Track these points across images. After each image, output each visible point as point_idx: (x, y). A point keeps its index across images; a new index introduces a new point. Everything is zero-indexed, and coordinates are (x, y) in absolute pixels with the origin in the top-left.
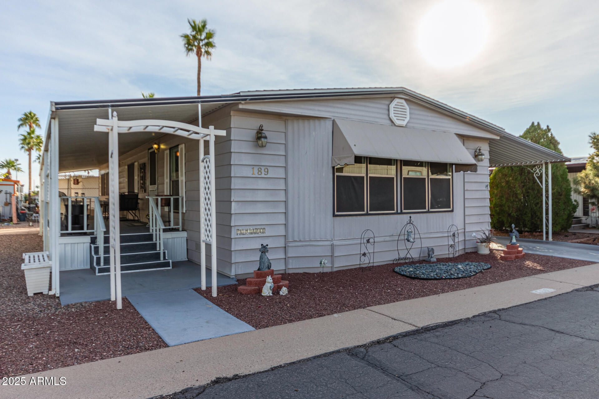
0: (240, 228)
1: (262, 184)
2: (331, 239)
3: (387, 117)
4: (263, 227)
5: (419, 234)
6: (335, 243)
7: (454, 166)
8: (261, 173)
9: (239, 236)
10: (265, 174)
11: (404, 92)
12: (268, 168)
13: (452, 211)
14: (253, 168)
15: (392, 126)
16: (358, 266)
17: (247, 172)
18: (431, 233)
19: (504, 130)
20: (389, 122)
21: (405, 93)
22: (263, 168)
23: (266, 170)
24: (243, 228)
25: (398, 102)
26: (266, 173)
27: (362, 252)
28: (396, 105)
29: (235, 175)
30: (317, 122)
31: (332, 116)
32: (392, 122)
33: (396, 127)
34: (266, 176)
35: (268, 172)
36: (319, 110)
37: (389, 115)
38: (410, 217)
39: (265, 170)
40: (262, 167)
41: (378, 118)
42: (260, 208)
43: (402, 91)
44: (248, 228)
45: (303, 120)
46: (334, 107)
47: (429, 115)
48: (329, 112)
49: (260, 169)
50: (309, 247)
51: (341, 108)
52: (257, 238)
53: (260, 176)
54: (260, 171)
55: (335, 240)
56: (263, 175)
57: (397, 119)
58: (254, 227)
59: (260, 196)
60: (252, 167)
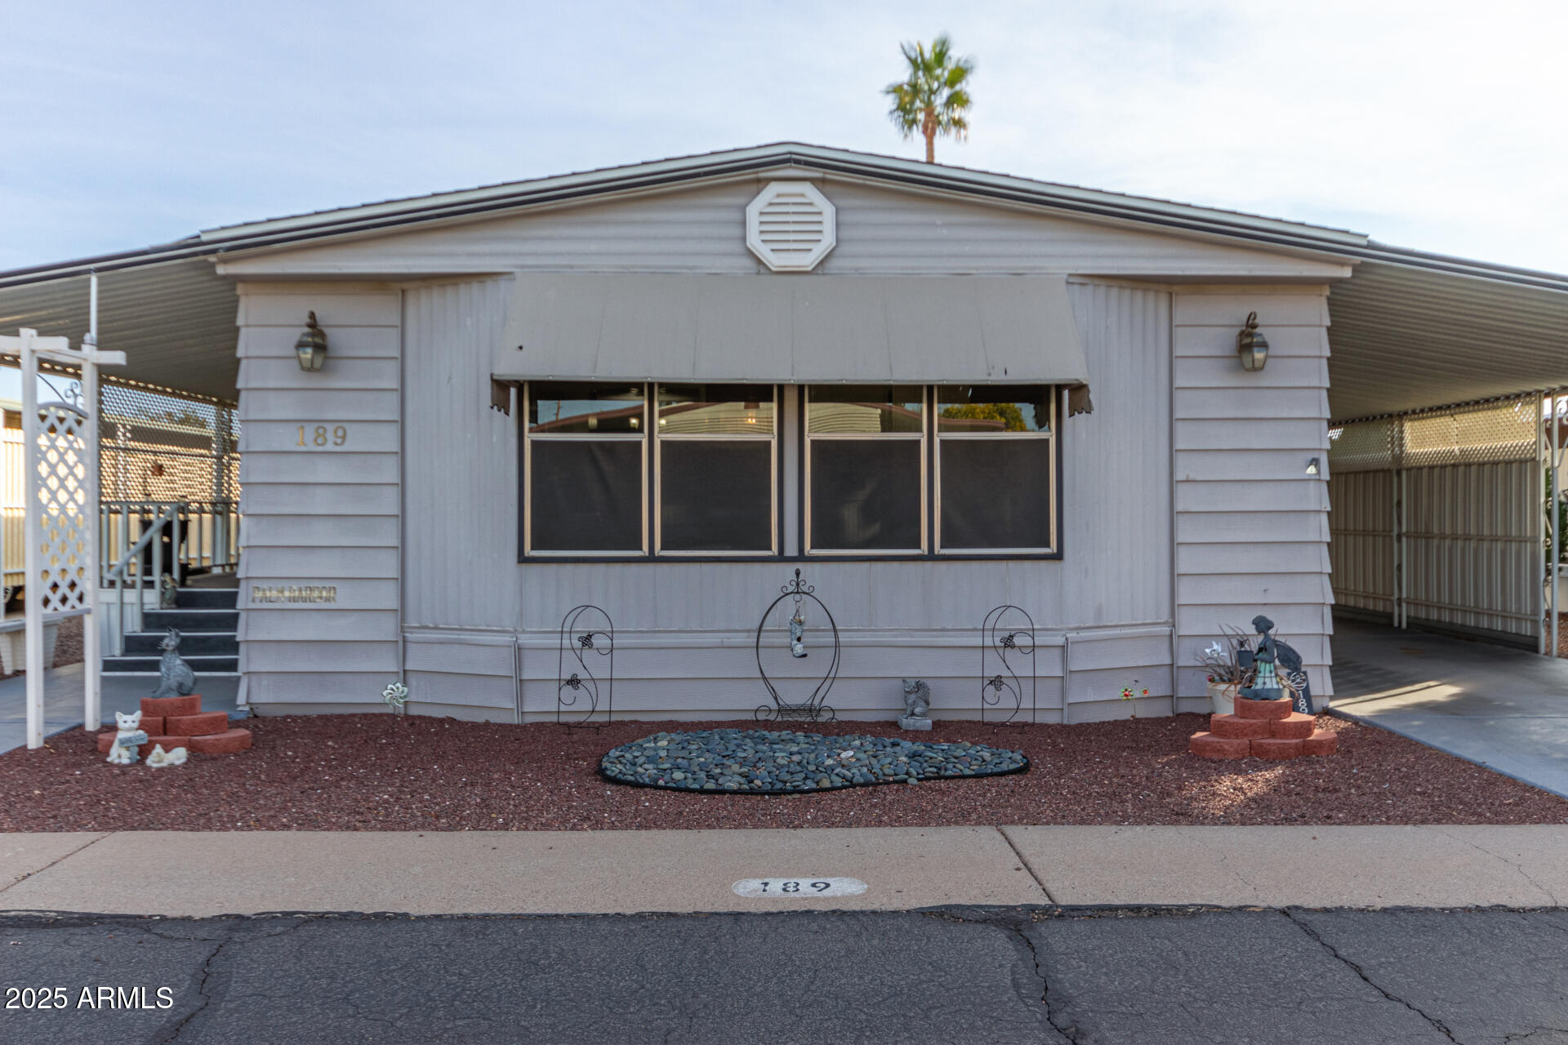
0: (264, 585)
1: (325, 471)
2: (511, 629)
3: (736, 247)
4: (328, 584)
5: (835, 630)
6: (524, 640)
7: (1066, 393)
8: (326, 440)
9: (258, 605)
10: (336, 444)
11: (794, 156)
12: (345, 425)
13: (1058, 556)
14: (302, 428)
15: (758, 273)
16: (554, 718)
17: (287, 439)
18: (943, 630)
19: (1366, 236)
20: (747, 262)
21: (797, 162)
22: (330, 428)
23: (340, 433)
24: (271, 583)
25: (779, 195)
26: (339, 441)
27: (567, 676)
28: (771, 204)
29: (247, 447)
30: (475, 287)
31: (516, 266)
32: (759, 262)
33: (775, 277)
34: (338, 449)
35: (344, 437)
36: (470, 255)
37: (744, 239)
38: (798, 573)
39: (336, 432)
40: (325, 425)
41: (698, 254)
42: (321, 534)
43: (788, 156)
44: (280, 584)
45: (455, 284)
46: (525, 239)
47: (938, 222)
48: (506, 254)
49: (321, 431)
50: (457, 646)
51: (551, 238)
52: (313, 613)
53: (320, 449)
54: (320, 436)
55: (524, 632)
56: (330, 447)
57: (773, 250)
58: (304, 584)
59: (322, 502)
60: (299, 424)
